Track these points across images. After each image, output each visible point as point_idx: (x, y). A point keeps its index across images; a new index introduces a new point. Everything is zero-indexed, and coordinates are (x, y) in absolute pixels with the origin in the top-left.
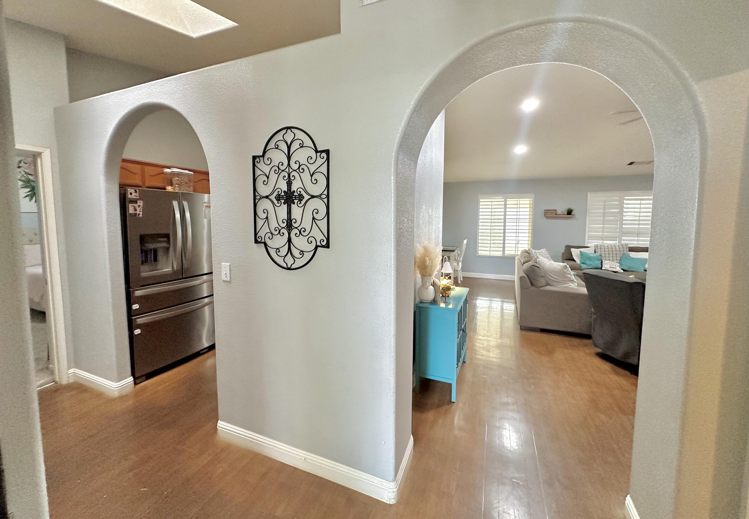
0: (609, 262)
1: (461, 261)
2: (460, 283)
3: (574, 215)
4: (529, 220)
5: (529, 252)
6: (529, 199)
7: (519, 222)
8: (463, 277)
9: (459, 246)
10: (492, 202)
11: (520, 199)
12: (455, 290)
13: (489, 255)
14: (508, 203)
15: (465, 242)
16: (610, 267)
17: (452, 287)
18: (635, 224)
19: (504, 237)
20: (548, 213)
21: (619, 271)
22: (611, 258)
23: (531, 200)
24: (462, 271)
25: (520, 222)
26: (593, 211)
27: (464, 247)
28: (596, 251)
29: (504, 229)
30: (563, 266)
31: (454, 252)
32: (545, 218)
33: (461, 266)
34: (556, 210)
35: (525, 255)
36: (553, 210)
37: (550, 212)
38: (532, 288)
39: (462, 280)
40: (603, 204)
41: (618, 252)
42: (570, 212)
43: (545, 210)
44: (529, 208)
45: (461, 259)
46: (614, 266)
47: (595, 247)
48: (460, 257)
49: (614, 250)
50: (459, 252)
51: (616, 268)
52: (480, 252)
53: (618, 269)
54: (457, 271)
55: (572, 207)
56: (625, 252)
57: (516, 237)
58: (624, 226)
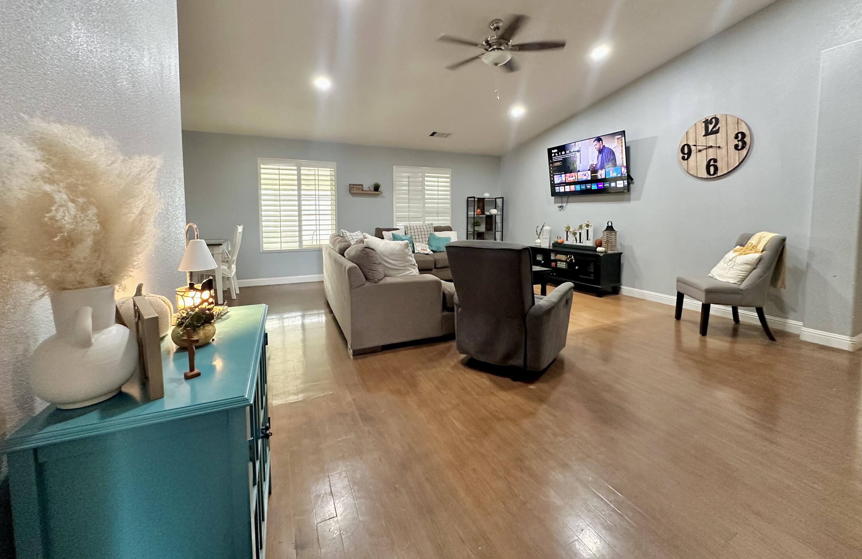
0: (420, 244)
1: (235, 261)
2: (235, 298)
3: (380, 191)
4: (331, 198)
5: (343, 235)
6: (329, 169)
7: (319, 200)
8: (240, 288)
9: (230, 237)
10: (279, 169)
11: (319, 169)
12: (229, 317)
13: (280, 249)
14: (302, 172)
15: (240, 229)
16: (422, 249)
17: (217, 310)
18: (434, 203)
19: (300, 221)
20: (353, 188)
21: (430, 253)
22: (421, 240)
23: (332, 171)
24: (238, 279)
25: (321, 200)
26: (400, 188)
27: (239, 238)
28: (406, 233)
29: (300, 211)
30: (404, 245)
31: (221, 246)
32: (350, 195)
33: (235, 270)
34: (362, 185)
35: (338, 240)
36: (359, 185)
37: (355, 186)
38: (368, 284)
39: (238, 292)
40: (407, 180)
41: (426, 233)
42: (377, 188)
43: (350, 185)
44: (330, 180)
45: (235, 258)
46: (425, 248)
47: (405, 228)
48: (233, 253)
49: (422, 230)
50: (230, 248)
51: (426, 250)
52: (265, 245)
53: (429, 251)
54: (228, 278)
55: (379, 182)
56: (432, 232)
57: (316, 220)
58: (426, 205)
